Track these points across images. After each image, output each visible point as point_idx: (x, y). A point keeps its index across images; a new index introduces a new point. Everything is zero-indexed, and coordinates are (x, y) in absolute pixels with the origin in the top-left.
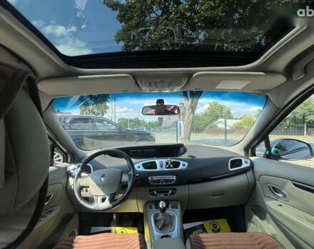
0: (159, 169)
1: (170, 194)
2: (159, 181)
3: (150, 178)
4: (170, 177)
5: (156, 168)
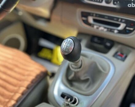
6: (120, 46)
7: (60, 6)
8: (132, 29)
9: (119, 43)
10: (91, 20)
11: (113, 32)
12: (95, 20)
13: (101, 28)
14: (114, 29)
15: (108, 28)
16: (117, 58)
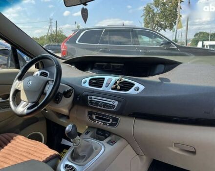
2: (97, 103)
3: (89, 98)
5: (101, 87)
6: (114, 136)
7: (76, 107)
8: (115, 122)
9: (114, 134)
10: (94, 117)
11: (107, 125)
12: (96, 117)
13: (100, 122)
14: (107, 123)
15: (103, 122)
16: (109, 144)
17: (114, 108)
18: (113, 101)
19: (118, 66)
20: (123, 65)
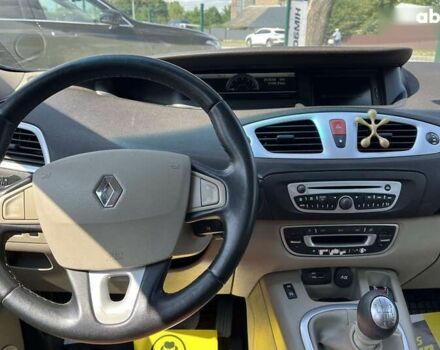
0: (329, 152)
1: (369, 250)
2: (331, 201)
3: (293, 189)
4: (378, 188)
5: (319, 148)
8: (388, 240)
11: (358, 253)
13: (334, 251)
14: (359, 248)
17: (391, 202)
18: (383, 183)
19: (278, 79)
20: (292, 74)
